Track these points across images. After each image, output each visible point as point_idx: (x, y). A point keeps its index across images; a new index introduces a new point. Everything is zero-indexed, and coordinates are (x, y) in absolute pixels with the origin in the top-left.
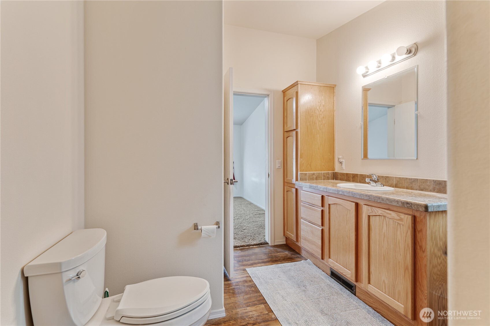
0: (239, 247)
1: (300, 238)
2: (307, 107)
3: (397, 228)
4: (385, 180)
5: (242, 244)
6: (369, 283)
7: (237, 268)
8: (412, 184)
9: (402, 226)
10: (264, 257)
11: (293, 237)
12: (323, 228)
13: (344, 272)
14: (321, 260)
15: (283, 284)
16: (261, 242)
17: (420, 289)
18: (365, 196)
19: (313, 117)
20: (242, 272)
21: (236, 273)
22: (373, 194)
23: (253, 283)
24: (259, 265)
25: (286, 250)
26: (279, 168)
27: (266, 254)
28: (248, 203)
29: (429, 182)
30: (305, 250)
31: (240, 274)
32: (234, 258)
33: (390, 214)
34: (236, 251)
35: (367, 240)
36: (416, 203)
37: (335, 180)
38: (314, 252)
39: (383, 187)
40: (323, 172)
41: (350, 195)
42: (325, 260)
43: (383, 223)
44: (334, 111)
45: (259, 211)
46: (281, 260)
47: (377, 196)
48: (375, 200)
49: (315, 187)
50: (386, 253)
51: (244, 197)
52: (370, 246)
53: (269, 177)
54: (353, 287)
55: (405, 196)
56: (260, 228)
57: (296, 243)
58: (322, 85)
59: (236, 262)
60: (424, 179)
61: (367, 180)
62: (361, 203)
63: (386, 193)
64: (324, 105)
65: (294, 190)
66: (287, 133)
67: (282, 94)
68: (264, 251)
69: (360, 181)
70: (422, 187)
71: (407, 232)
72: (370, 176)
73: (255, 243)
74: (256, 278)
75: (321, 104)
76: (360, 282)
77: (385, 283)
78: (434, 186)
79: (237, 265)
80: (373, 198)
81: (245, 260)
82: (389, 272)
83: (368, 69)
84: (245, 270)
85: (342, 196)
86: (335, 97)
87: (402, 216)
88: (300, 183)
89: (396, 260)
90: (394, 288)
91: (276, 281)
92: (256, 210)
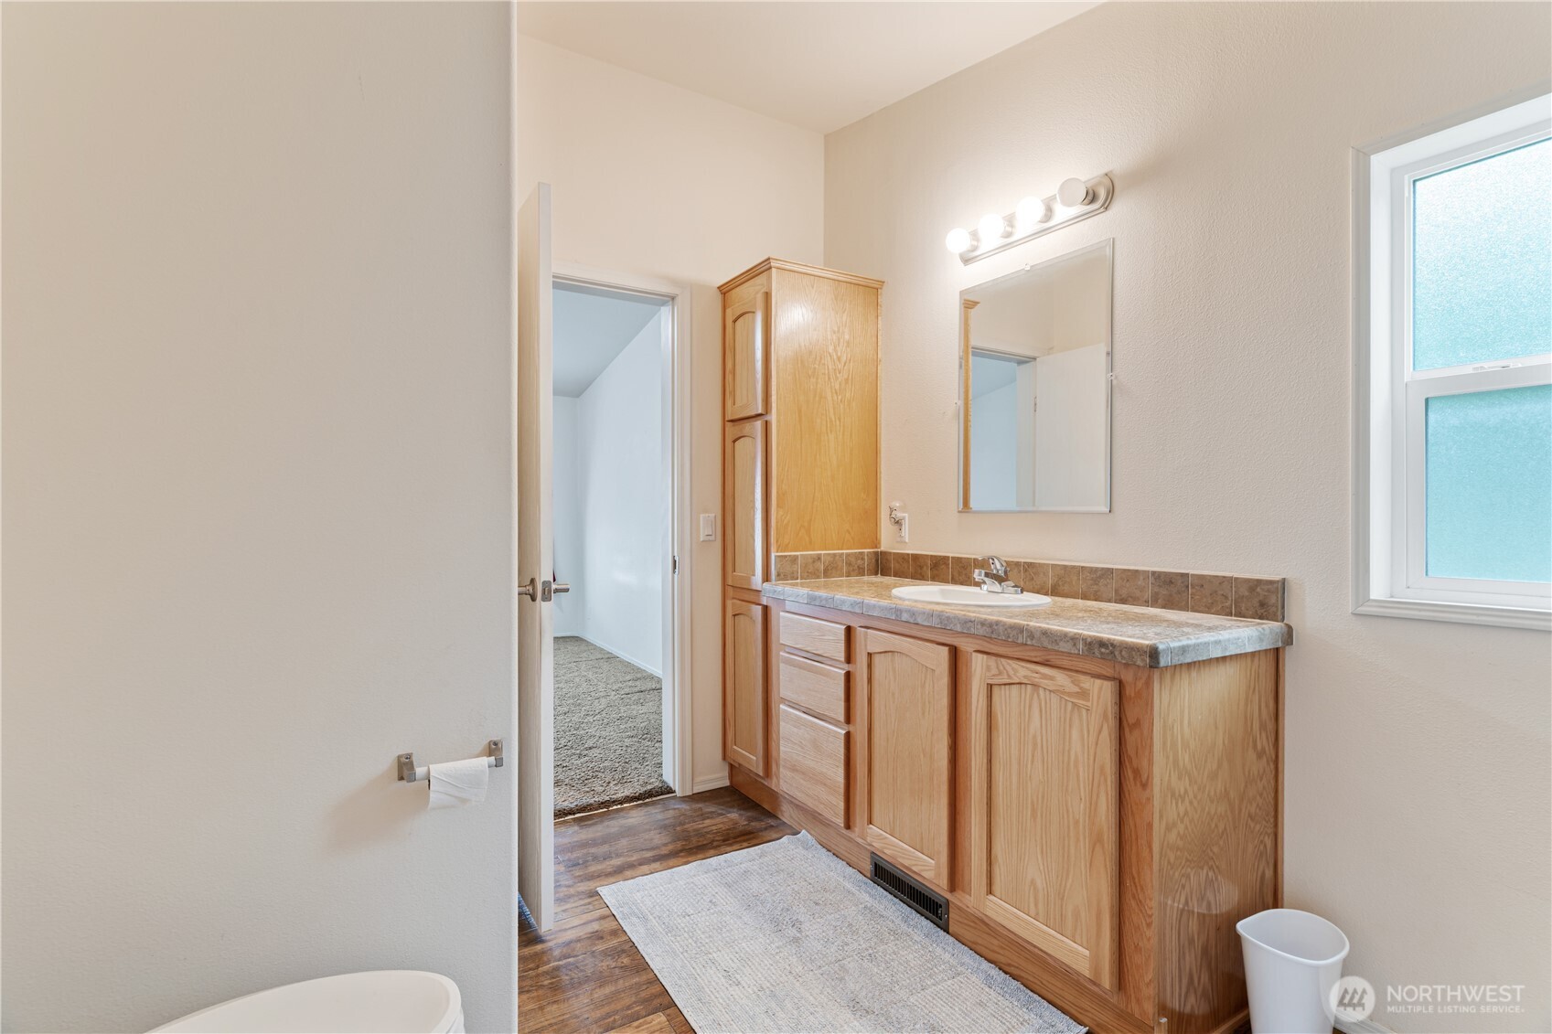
0: (571, 812)
1: (778, 765)
2: (800, 346)
3: (1070, 719)
4: (1025, 575)
5: (584, 801)
6: (990, 892)
7: (565, 889)
8: (1097, 584)
9: (1084, 712)
10: (658, 838)
11: (753, 761)
12: (851, 728)
13: (914, 863)
14: (845, 831)
15: (728, 928)
16: (649, 787)
17: (1134, 898)
18: (979, 627)
19: (817, 379)
20: (582, 902)
21: (563, 911)
22: (1001, 619)
23: (625, 938)
24: (645, 868)
25: (733, 807)
26: (709, 541)
27: (665, 827)
28: (600, 656)
29: (1141, 578)
30: (792, 802)
31: (578, 910)
32: (555, 853)
33: (1052, 678)
34: (563, 829)
35: (985, 761)
36: (1126, 643)
37: (882, 575)
38: (820, 809)
39: (1020, 596)
40: (845, 551)
41: (935, 622)
42: (857, 829)
43: (1030, 707)
44: (877, 362)
45: (638, 683)
46: (715, 844)
47: (1015, 623)
48: (1009, 637)
49: (826, 599)
50: (1040, 796)
51: (590, 637)
52: (993, 779)
53: (677, 570)
54: (941, 906)
55: (1089, 621)
56: (644, 739)
57: (762, 781)
58: (844, 279)
59: (563, 869)
60: (1129, 570)
61: (978, 575)
62: (966, 645)
63: (1033, 613)
64: (848, 342)
65: (758, 611)
66: (734, 424)
67: (719, 297)
68: (660, 817)
69: (952, 578)
70: (1124, 592)
71: (1100, 732)
72: (983, 564)
73: (628, 794)
74: (634, 919)
75: (839, 340)
76: (963, 891)
77: (1035, 889)
78: (1156, 589)
79: (566, 880)
80: (1004, 632)
81: (595, 858)
82: (1049, 855)
83: (978, 240)
84: (594, 894)
85: (909, 626)
86: (879, 318)
87: (1087, 682)
88: (779, 588)
89: (1068, 817)
90: (1062, 899)
91: (703, 919)
92: (628, 678)
